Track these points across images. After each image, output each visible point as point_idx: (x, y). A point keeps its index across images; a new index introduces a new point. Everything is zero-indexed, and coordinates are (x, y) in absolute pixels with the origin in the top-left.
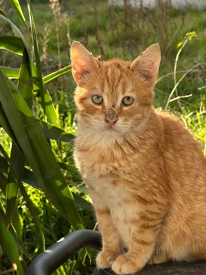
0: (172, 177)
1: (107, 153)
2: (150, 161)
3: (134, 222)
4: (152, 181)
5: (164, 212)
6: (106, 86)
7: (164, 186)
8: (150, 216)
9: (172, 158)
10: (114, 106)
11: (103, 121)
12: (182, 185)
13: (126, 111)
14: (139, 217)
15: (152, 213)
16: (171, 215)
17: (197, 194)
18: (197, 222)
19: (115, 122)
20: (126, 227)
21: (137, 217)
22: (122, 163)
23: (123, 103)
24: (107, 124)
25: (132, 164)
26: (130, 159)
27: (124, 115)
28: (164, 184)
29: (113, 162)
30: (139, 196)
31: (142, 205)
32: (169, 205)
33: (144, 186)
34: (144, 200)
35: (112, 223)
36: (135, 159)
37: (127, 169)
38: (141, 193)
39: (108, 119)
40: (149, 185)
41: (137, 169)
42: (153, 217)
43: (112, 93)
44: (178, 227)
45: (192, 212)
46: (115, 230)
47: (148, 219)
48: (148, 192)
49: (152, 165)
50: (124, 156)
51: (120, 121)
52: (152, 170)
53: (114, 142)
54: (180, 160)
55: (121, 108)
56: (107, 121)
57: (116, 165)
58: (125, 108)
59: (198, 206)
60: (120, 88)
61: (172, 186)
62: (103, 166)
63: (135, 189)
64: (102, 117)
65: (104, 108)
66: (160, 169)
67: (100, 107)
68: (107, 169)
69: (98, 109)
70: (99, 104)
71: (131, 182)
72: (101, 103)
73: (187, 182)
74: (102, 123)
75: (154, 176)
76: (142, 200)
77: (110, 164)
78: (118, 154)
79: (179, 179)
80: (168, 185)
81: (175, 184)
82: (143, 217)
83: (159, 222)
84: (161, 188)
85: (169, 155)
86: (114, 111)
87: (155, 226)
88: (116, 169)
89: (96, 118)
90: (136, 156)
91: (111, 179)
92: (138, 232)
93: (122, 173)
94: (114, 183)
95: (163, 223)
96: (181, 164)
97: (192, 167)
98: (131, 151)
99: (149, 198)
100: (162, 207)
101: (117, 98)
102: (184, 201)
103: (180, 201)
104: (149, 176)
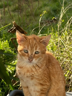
0: (51, 75)
1: (30, 69)
2: (44, 71)
3: (38, 92)
4: (45, 78)
5: (49, 88)
6: (29, 47)
7: (49, 79)
8: (44, 90)
9: (51, 69)
10: (32, 54)
11: (28, 60)
12: (55, 78)
13: (36, 56)
14: (40, 90)
15: (45, 89)
16: (51, 89)
17: (59, 81)
18: (60, 91)
19: (32, 60)
20: (34, 93)
21: (39, 90)
22: (35, 73)
23: (35, 53)
24: (29, 61)
25: (39, 73)
26: (38, 71)
27: (35, 58)
28: (49, 78)
29: (32, 72)
30: (41, 83)
31: (42, 86)
32: (51, 85)
33: (42, 80)
34: (42, 84)
35: (29, 91)
36: (40, 71)
37: (37, 74)
38: (41, 82)
39: (30, 59)
40: (44, 79)
41: (40, 74)
42: (45, 90)
43: (32, 49)
44: (53, 93)
45: (58, 87)
46: (30, 93)
47: (43, 91)
48: (44, 81)
49: (45, 72)
50: (36, 70)
51: (34, 60)
52: (45, 74)
53: (32, 66)
54: (54, 69)
55: (34, 55)
56: (29, 60)
57: (33, 73)
58: (36, 55)
59: (60, 85)
60: (35, 48)
61: (51, 79)
62: (28, 74)
63: (39, 81)
64: (27, 58)
65: (28, 55)
66: (48, 73)
67: (27, 54)
68: (30, 75)
69: (26, 55)
70: (26, 53)
71: (38, 79)
72: (27, 53)
73: (56, 76)
74: (27, 60)
75: (46, 76)
76: (41, 84)
77: (31, 73)
78: (34, 70)
79: (53, 76)
80: (50, 78)
81: (52, 78)
82: (42, 90)
83: (47, 91)
84: (48, 80)
85: (50, 67)
86: (32, 57)
87: (45, 93)
88: (33, 75)
89: (25, 58)
90: (40, 70)
91: (31, 78)
92: (39, 95)
93: (35, 76)
94: (32, 79)
95: (48, 92)
96: (54, 70)
97: (58, 71)
98: (38, 68)
99: (44, 84)
100: (48, 87)
101: (33, 51)
102: (55, 84)
103: (54, 84)
104: (44, 76)
